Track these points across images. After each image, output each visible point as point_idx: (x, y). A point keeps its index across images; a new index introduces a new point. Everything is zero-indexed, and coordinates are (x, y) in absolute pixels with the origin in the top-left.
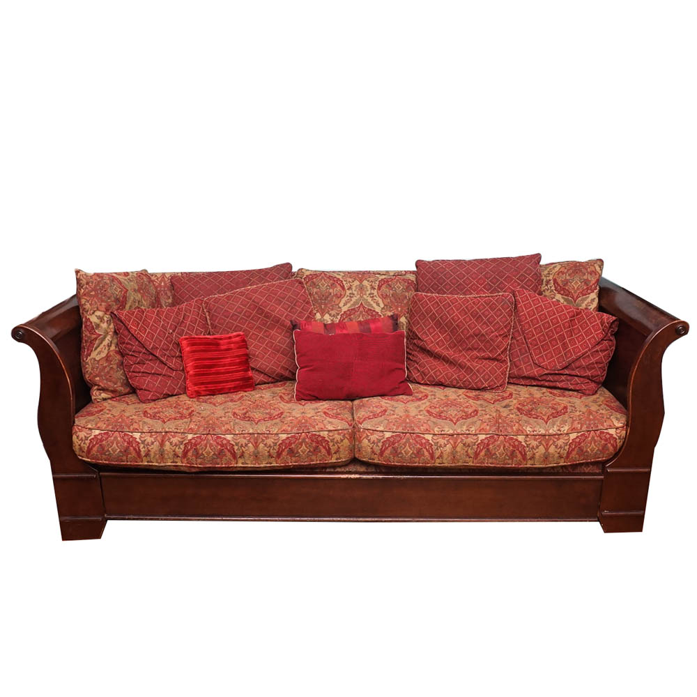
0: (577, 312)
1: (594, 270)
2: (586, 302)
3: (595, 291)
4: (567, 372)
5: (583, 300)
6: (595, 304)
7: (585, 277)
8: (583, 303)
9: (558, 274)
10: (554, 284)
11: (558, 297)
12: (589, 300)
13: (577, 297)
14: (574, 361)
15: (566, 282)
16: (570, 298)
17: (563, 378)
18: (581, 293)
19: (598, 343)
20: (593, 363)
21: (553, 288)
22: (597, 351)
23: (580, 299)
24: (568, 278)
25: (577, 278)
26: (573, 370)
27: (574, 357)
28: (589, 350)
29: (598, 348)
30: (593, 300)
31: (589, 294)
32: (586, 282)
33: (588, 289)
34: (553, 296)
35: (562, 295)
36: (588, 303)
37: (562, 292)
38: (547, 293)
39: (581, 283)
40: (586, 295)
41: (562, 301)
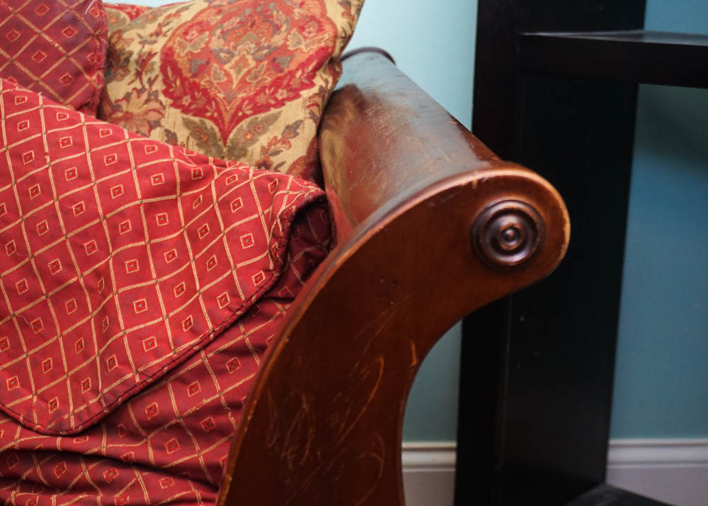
0: (184, 171)
1: (316, 11)
2: (264, 140)
3: (305, 94)
4: (104, 445)
5: (257, 129)
6: (298, 149)
7: (278, 40)
8: (253, 141)
9: (186, 33)
10: (163, 69)
11: (174, 119)
12: (276, 131)
13: (236, 119)
14: (136, 395)
15: (206, 60)
16: (209, 124)
17: (86, 472)
18: (251, 100)
19: (250, 314)
20: (216, 409)
21: (159, 86)
22: (241, 351)
23: (244, 124)
24: (216, 44)
25: (247, 47)
26: (134, 435)
27: (134, 377)
28: (205, 346)
29: (244, 335)
30: (293, 130)
31: (280, 104)
32: (275, 58)
33: (277, 84)
34: (153, 116)
35: (185, 110)
36: (275, 141)
37: (186, 100)
38: (136, 107)
39: (259, 61)
40: (267, 107)
41: (182, 134)
